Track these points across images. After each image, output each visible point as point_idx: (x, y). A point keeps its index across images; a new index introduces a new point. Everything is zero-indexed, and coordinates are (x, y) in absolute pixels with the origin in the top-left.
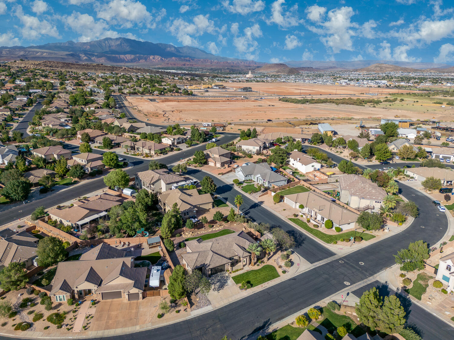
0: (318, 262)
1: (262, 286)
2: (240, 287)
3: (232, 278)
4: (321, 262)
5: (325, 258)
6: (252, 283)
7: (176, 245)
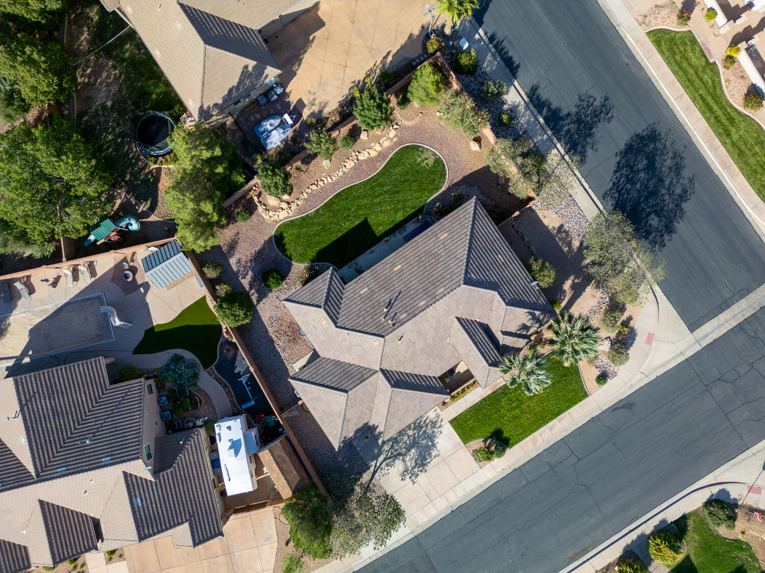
0: (714, 322)
1: (535, 442)
2: (475, 453)
3: (451, 422)
4: (722, 317)
5: (742, 297)
6: (506, 434)
7: (250, 273)
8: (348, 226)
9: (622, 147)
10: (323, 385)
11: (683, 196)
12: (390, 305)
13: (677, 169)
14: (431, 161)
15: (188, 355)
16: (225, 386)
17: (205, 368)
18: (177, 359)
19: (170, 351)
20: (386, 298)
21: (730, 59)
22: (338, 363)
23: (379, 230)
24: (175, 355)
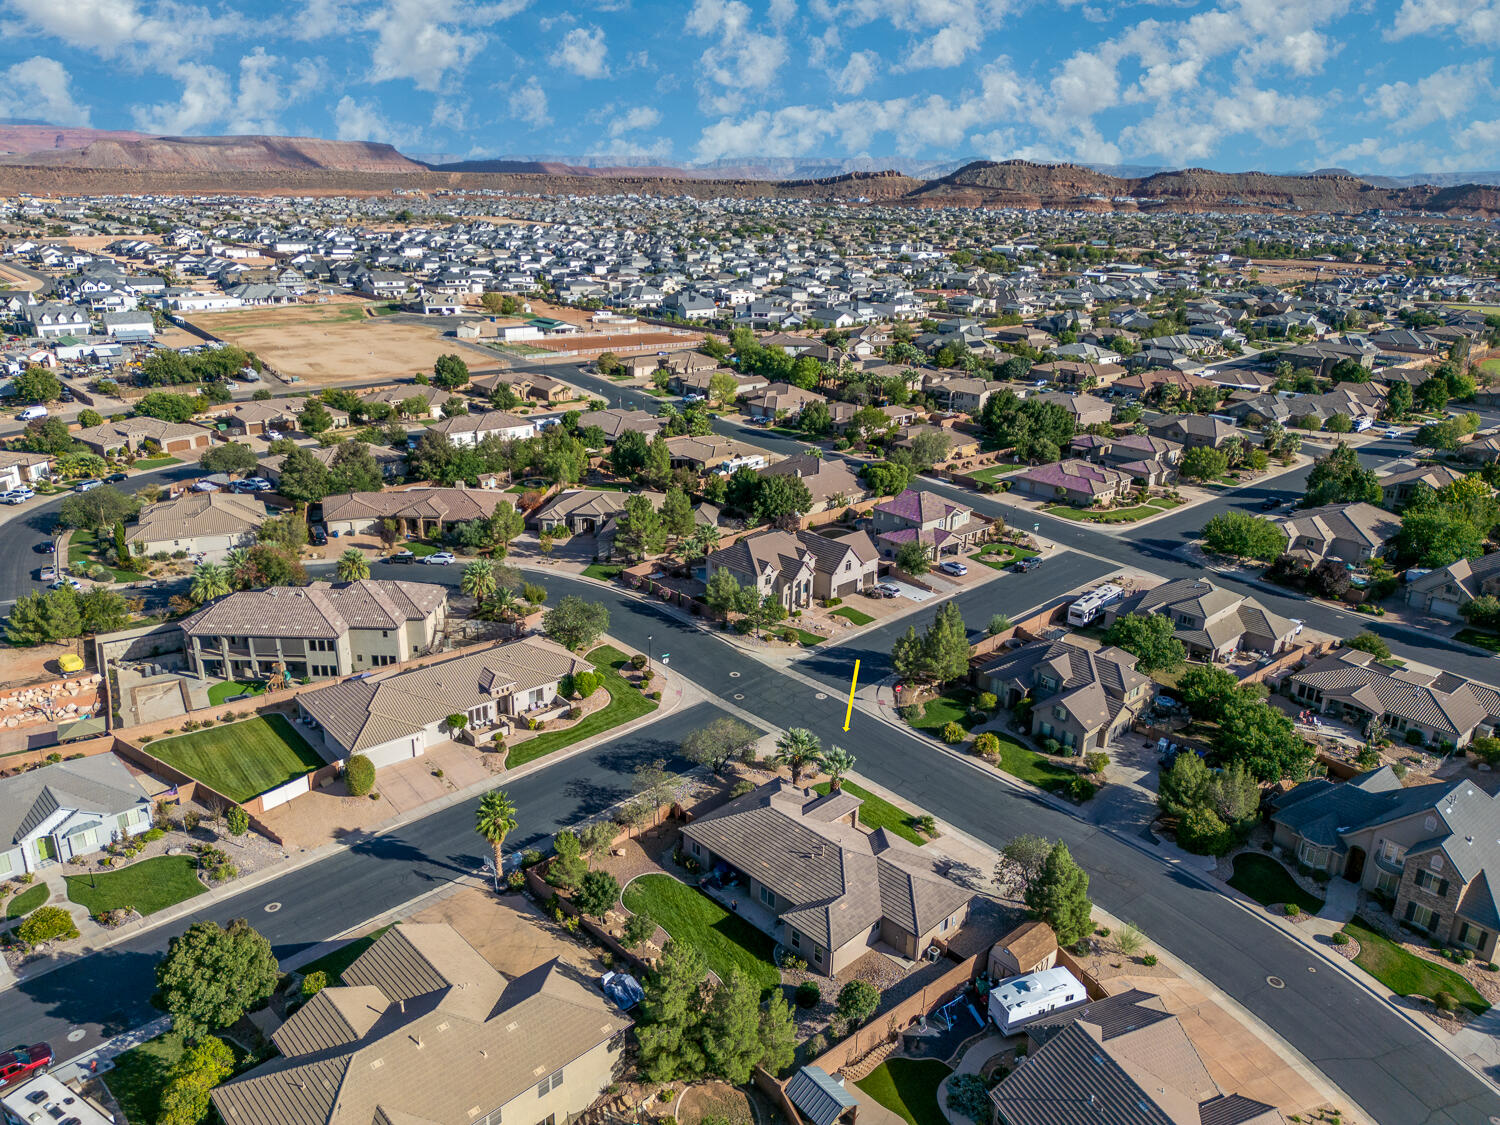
2: (933, 837)
6: (904, 819)
7: (807, 1023)
8: (723, 939)
9: (614, 772)
10: (912, 900)
11: (654, 742)
12: (806, 856)
13: (629, 746)
14: (639, 886)
15: (942, 1094)
16: (965, 1048)
17: (950, 1071)
18: (954, 1102)
19: (946, 1115)
20: (801, 863)
21: (539, 727)
22: (883, 896)
23: (723, 915)
24: (950, 1106)
